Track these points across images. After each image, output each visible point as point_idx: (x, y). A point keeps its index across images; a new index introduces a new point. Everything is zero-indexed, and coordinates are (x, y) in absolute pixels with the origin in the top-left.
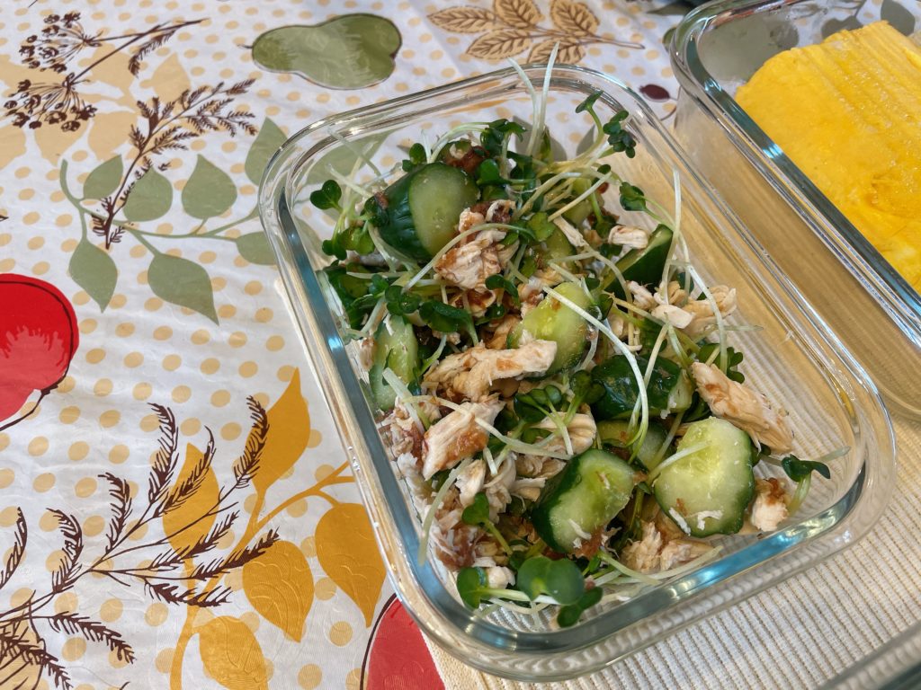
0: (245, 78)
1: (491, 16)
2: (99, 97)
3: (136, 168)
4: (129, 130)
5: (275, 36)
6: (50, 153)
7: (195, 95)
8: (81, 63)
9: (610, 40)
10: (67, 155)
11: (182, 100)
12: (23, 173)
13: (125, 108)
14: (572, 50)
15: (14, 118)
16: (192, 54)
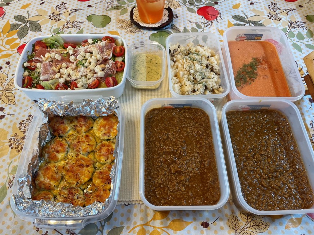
0: (83, 21)
1: (127, 22)
2: (62, 18)
3: (61, 30)
4: (63, 24)
5: (92, 16)
6: (51, 24)
7: (75, 22)
8: (63, 12)
9: (142, 32)
10: (53, 25)
11: (73, 22)
12: (47, 26)
13: (65, 21)
14: (135, 32)
15: (50, 17)
16: (79, 15)
